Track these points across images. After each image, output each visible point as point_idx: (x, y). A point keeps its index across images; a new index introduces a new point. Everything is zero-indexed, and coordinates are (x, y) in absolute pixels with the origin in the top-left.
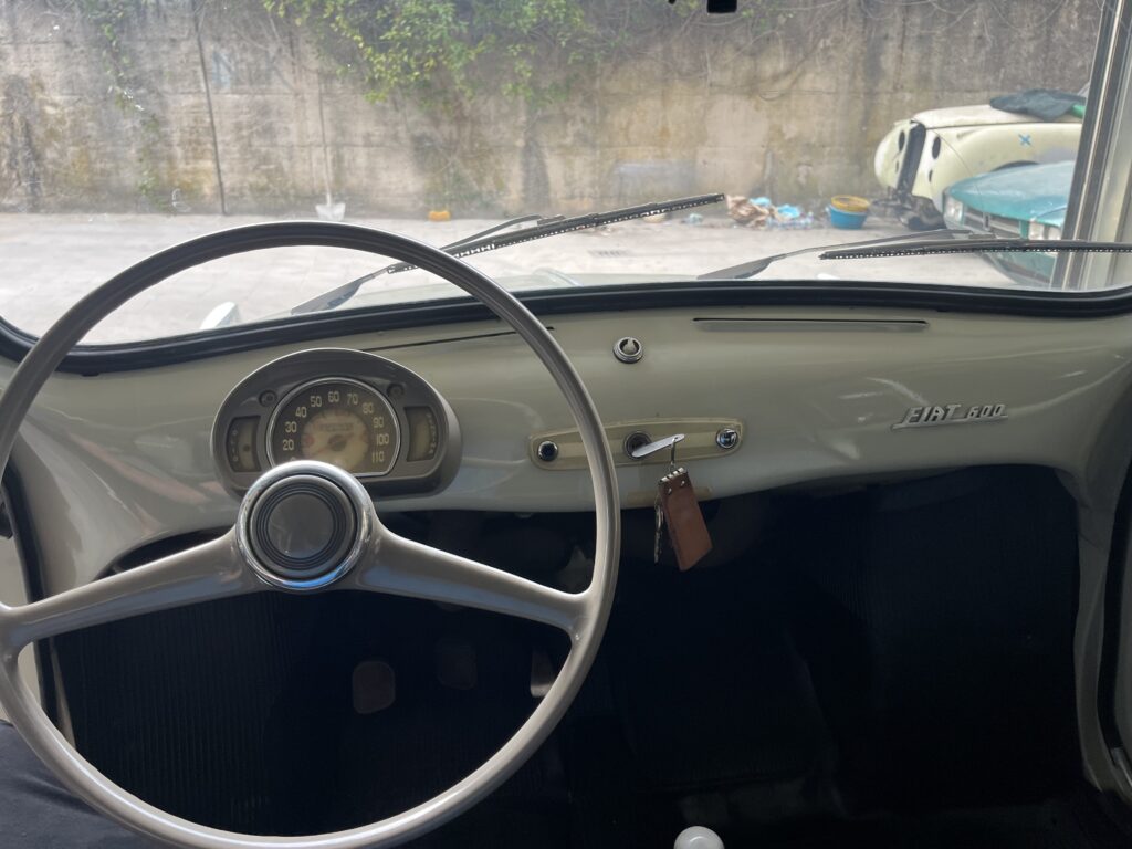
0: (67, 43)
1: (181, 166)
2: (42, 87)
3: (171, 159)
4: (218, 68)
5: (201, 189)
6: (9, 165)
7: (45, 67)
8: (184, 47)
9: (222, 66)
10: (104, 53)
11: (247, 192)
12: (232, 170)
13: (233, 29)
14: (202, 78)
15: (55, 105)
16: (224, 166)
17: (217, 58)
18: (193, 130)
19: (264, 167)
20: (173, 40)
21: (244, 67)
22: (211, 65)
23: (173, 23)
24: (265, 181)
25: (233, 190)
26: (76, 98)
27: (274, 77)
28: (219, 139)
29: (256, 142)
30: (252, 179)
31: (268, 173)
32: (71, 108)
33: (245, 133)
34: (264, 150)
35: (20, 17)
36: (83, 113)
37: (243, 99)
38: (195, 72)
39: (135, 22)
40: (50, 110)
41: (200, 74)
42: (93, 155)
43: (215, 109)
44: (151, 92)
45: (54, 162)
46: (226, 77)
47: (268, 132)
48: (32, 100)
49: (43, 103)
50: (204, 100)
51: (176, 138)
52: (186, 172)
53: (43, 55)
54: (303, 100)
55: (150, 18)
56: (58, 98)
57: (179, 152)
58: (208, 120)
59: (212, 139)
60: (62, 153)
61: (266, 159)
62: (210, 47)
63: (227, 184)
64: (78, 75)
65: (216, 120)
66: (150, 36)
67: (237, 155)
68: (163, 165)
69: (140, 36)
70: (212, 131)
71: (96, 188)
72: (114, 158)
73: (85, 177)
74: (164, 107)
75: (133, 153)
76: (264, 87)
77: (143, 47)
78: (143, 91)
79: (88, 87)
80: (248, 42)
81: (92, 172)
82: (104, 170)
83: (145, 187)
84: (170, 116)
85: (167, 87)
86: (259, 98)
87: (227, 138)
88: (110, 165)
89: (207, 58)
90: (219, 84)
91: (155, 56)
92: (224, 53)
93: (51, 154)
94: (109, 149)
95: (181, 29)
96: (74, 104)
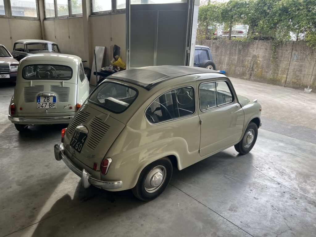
0: (266, 49)
1: (279, 75)
2: (259, 57)
3: (278, 74)
5: (282, 81)
6: (248, 71)
7: (261, 53)
8: (289, 51)
9: (295, 56)
10: (272, 52)
11: (291, 83)
12: (289, 78)
13: (300, 48)
14: (290, 58)
15: (260, 61)
16: (288, 77)
17: (295, 54)
18: (285, 69)
19: (297, 78)
20: (287, 50)
21: (300, 56)
22: (293, 56)
23: (288, 46)
24: (296, 81)
25: (288, 82)
26: (264, 60)
27: (306, 59)
28: (289, 71)
29: (297, 72)
30: (293, 80)
31: (297, 79)
32: (262, 62)
33: (295, 70)
34: (298, 74)
35: (259, 44)
36: (264, 63)
37: (297, 63)
38: (289, 57)
39: (280, 46)
40: (258, 62)
41: (290, 57)
42: (263, 71)
43: (290, 65)
44: (279, 60)
45: (256, 72)
46: (295, 58)
47: (301, 71)
48: (256, 59)
49: (258, 60)
50: (289, 63)
51: (280, 70)
52: (280, 77)
53: (261, 51)
54: (311, 65)
55: (284, 45)
56: (261, 59)
57: (280, 73)
58: (288, 67)
59: (288, 71)
60: (258, 70)
61: (298, 76)
62: (294, 52)
63: (287, 80)
64: (266, 55)
65: (290, 67)
66: (282, 49)
67: (292, 75)
68: (276, 75)
69: (280, 49)
70: (288, 69)
71: (261, 78)
72: (267, 72)
73: (260, 75)
74: (280, 63)
75: (271, 72)
76: (303, 61)
77: (280, 51)
78: (277, 60)
79: (267, 58)
80: (303, 51)
81: (262, 74)
82: (264, 74)
83: (271, 79)
84: (281, 65)
85: (282, 59)
86: (301, 63)
87: (291, 71)
88: (266, 73)
89: (293, 54)
90: (293, 60)
91: (282, 53)
92: (297, 53)
93: (256, 70)
94: (267, 70)
95: (289, 48)
96: (263, 61)
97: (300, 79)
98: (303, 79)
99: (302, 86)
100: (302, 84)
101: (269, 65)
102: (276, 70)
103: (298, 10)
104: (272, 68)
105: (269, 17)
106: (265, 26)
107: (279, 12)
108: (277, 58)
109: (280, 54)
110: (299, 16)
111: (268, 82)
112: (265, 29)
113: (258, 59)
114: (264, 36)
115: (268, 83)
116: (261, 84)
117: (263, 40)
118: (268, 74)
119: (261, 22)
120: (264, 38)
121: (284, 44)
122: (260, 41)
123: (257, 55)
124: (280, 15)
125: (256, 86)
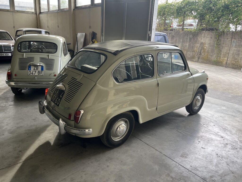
0: (211, 38)
1: (222, 58)
2: (205, 44)
3: (220, 57)
4: (233, 43)
5: (223, 62)
6: (197, 55)
7: (207, 41)
8: (229, 39)
9: (234, 43)
10: (216, 40)
11: (231, 64)
12: (230, 60)
13: (238, 37)
15: (206, 47)
16: (228, 59)
17: (234, 42)
18: (226, 53)
19: (235, 60)
21: (238, 43)
22: (232, 43)
23: (228, 36)
24: (235, 62)
25: (228, 63)
28: (229, 55)
29: (235, 56)
30: (233, 62)
31: (236, 62)
33: (234, 54)
34: (236, 57)
35: (206, 34)
36: (210, 48)
37: (236, 49)
38: (229, 44)
39: (223, 35)
40: (205, 47)
41: (230, 44)
42: (209, 55)
43: (230, 50)
44: (221, 46)
45: (203, 55)
46: (234, 45)
47: (238, 55)
48: (203, 46)
50: (229, 48)
51: (222, 54)
53: (207, 39)
55: (225, 35)
56: (207, 46)
57: (222, 56)
58: (229, 51)
59: (228, 55)
60: (205, 54)
61: (236, 59)
62: (233, 40)
63: (228, 62)
64: (211, 43)
65: (230, 52)
66: (224, 37)
67: (231, 58)
68: (219, 58)
69: (222, 37)
70: (229, 53)
71: (207, 60)
72: (212, 56)
73: (206, 58)
74: (222, 49)
75: (215, 55)
76: (240, 47)
77: (222, 39)
78: (220, 46)
79: (212, 44)
80: (240, 39)
81: (208, 57)
82: (209, 57)
83: (215, 61)
84: (223, 50)
85: (224, 46)
86: (239, 49)
87: (231, 55)
88: (210, 57)
89: (232, 41)
90: (233, 46)
91: (224, 41)
92: (235, 41)
93: (203, 54)
94: (211, 54)
95: (230, 36)
96: (209, 47)
97: (238, 61)
98: (240, 61)
99: (240, 66)
100: (239, 65)
101: (213, 50)
102: (219, 54)
103: (237, 7)
104: (216, 52)
105: (213, 13)
106: (211, 19)
107: (222, 8)
108: (220, 45)
109: (222, 42)
110: (237, 12)
111: (212, 63)
112: (210, 22)
113: (204, 45)
114: (210, 27)
115: (212, 65)
116: (207, 65)
117: (209, 30)
118: (212, 57)
119: (208, 16)
120: (210, 29)
121: (226, 33)
122: (207, 31)
123: (204, 42)
124: (222, 11)
125: (203, 67)
